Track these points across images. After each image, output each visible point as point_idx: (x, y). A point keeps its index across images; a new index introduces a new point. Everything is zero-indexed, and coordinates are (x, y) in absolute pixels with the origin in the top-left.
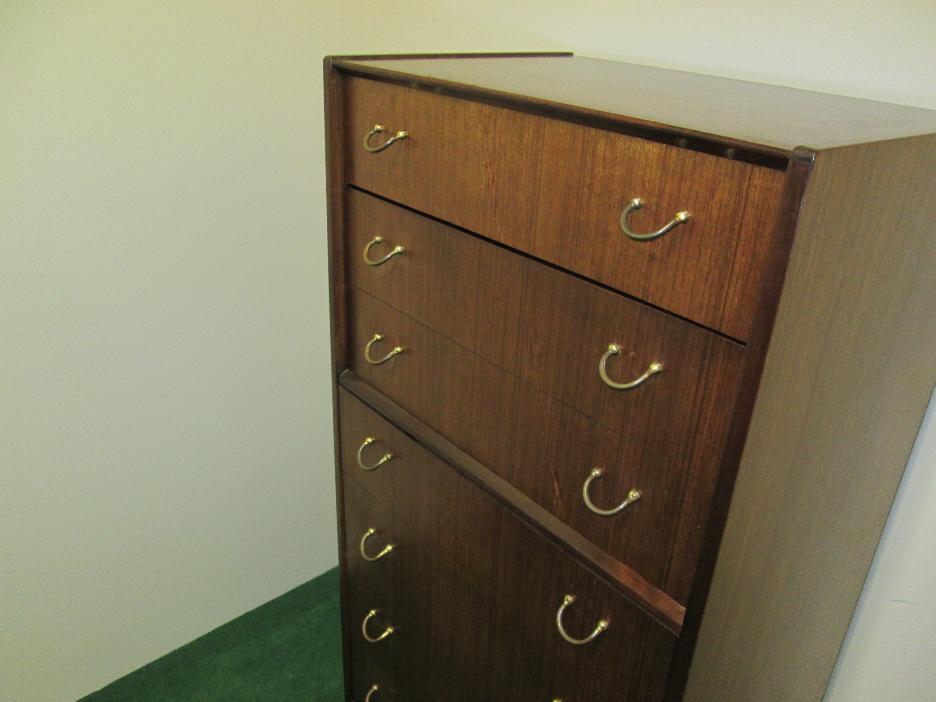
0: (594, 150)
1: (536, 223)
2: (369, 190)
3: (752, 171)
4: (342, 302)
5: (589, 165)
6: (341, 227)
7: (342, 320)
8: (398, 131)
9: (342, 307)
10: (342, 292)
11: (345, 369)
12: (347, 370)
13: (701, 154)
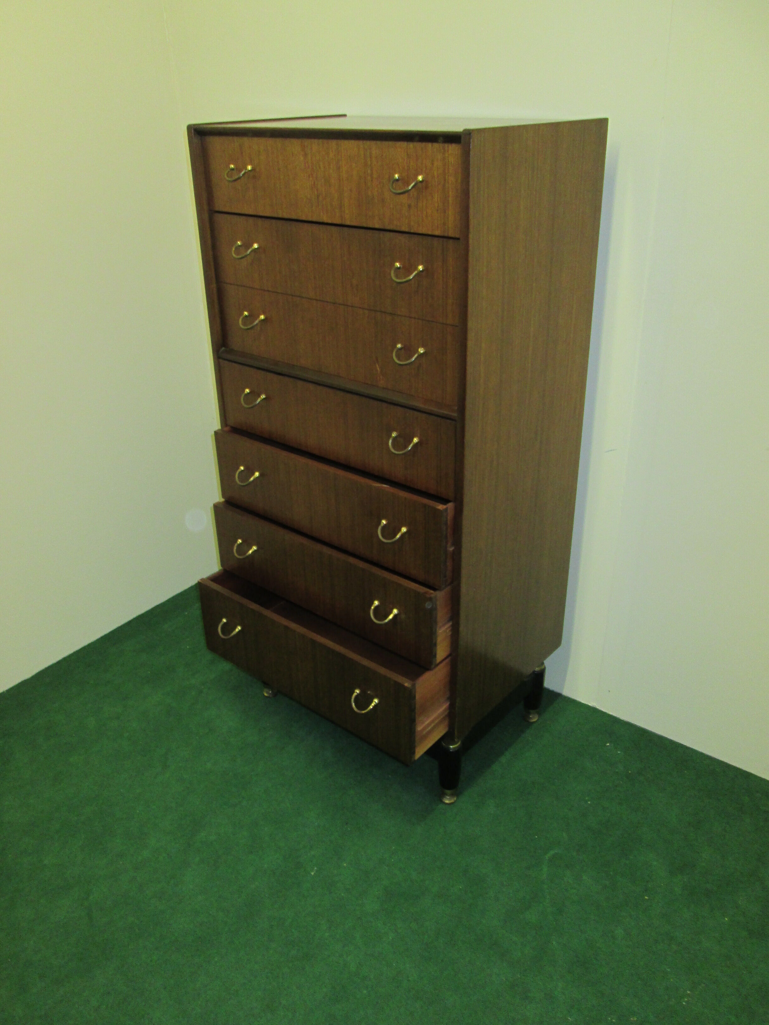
0: (371, 153)
1: (344, 205)
2: (230, 211)
3: (448, 147)
4: (215, 297)
5: (369, 163)
6: (209, 242)
7: (217, 310)
8: (247, 166)
9: (216, 301)
10: (215, 291)
11: (222, 347)
12: (223, 348)
13: (424, 144)
